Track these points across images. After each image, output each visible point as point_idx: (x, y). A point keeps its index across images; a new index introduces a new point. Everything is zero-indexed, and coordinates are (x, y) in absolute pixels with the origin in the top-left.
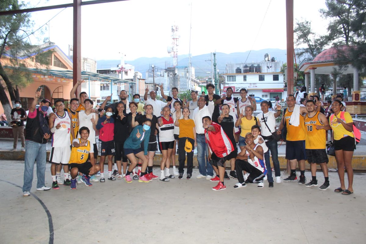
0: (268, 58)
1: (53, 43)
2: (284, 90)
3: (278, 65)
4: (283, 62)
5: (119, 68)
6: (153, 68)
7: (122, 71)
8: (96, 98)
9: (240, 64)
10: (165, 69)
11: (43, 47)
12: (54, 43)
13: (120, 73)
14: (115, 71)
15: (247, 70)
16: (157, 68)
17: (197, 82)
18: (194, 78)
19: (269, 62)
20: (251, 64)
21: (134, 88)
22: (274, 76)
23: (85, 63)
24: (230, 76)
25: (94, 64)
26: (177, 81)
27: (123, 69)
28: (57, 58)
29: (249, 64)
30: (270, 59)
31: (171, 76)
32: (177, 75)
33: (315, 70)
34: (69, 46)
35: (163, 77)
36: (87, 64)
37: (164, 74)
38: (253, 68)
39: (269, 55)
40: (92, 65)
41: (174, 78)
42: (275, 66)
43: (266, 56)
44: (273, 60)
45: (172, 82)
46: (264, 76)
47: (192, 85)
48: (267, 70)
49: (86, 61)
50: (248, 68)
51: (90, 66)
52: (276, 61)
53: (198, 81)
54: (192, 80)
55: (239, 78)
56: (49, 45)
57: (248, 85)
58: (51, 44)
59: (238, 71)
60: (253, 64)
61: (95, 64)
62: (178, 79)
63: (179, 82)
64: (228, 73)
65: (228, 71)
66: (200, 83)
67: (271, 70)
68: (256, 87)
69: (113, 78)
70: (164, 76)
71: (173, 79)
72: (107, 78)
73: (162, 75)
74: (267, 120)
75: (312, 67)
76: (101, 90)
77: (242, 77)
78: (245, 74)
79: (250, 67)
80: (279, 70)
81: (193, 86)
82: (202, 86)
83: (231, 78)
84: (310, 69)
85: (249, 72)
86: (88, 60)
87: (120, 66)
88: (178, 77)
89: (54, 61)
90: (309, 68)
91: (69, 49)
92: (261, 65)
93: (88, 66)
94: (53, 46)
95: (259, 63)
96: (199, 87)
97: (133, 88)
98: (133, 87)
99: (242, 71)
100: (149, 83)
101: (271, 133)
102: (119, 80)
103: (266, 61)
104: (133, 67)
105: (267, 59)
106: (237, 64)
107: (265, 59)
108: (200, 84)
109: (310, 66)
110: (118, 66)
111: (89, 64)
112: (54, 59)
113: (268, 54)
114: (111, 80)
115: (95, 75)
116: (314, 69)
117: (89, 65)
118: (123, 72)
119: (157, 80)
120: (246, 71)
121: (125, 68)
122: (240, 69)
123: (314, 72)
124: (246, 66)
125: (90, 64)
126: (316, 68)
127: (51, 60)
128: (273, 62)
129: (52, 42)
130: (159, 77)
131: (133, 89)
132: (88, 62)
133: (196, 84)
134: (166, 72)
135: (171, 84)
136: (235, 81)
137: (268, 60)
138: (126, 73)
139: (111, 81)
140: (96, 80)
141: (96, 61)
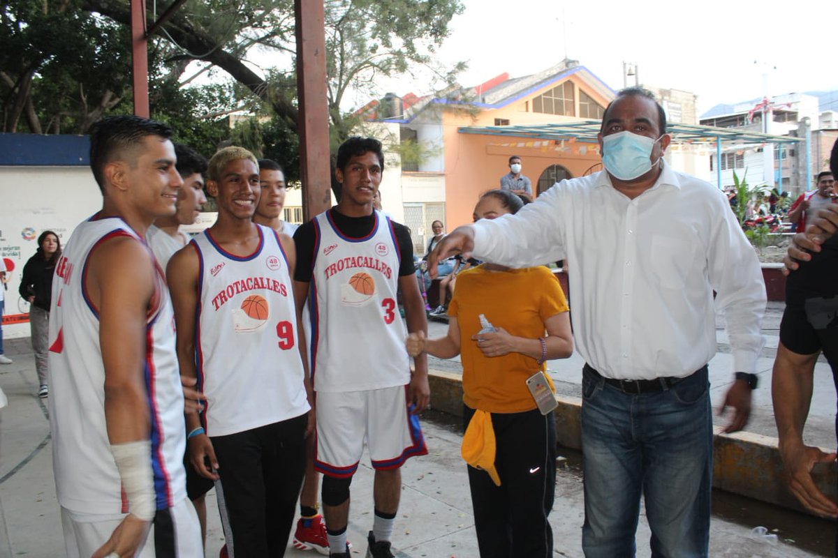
1: (574, 62)
7: (766, 113)
11: (552, 75)
12: (578, 62)
21: (800, 156)
23: (664, 102)
25: (692, 103)
27: (769, 106)
28: (588, 96)
34: (625, 64)
36: (670, 104)
40: (686, 105)
49: (667, 98)
51: (680, 109)
56: (565, 68)
58: (571, 65)
61: (694, 101)
86: (674, 94)
89: (581, 105)
91: (625, 73)
93: (674, 108)
94: (574, 68)
97: (797, 155)
98: (797, 152)
111: (676, 103)
112: (580, 101)
117: (678, 106)
118: (771, 116)
125: (680, 103)
127: (574, 102)
129: (572, 59)
131: (798, 160)
132: (673, 99)
141: (695, 94)
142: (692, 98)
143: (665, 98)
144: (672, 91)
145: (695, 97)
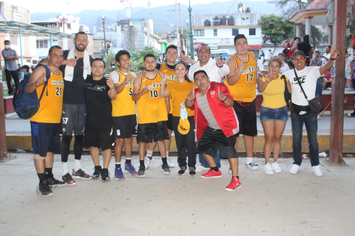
0: (243, 9)
2: (262, 47)
3: (254, 16)
4: (261, 13)
5: (60, 20)
6: (103, 19)
7: (64, 24)
8: (31, 58)
9: (209, 16)
10: (117, 22)
13: (61, 26)
14: (55, 24)
15: (218, 22)
16: (108, 19)
17: (156, 38)
18: (152, 33)
19: (243, 13)
20: (222, 15)
22: (250, 29)
23: (14, 12)
24: (198, 30)
25: (27, 14)
26: (134, 36)
27: (65, 20)
29: (220, 15)
30: (244, 10)
31: (126, 29)
32: (134, 28)
33: (312, 19)
35: (114, 32)
36: (17, 14)
37: (116, 28)
38: (225, 20)
39: (244, 5)
40: (24, 15)
41: (130, 32)
42: (251, 17)
43: (240, 5)
44: (248, 11)
45: (128, 37)
46: (238, 29)
47: (150, 41)
48: (242, 22)
49: (15, 10)
50: (219, 21)
52: (251, 12)
53: (157, 36)
54: (151, 36)
55: (209, 32)
57: (220, 41)
59: (207, 24)
60: (224, 15)
61: (28, 14)
62: (135, 33)
63: (136, 37)
64: (195, 26)
65: (195, 24)
66: (160, 39)
67: (247, 23)
68: (229, 43)
69: (52, 31)
70: (116, 31)
71: (128, 33)
72: (44, 31)
73: (114, 29)
74: (304, 81)
75: (307, 16)
76: (38, 47)
77: (212, 31)
78: (216, 27)
79: (222, 20)
80: (255, 23)
81: (152, 42)
82: (162, 43)
83: (199, 32)
84: (305, 18)
85: (220, 25)
86: (18, 8)
87: (61, 17)
88: (135, 31)
90: (304, 16)
92: (234, 17)
93: (19, 16)
95: (233, 14)
96: (158, 44)
99: (212, 24)
100: (97, 39)
101: (308, 101)
102: (60, 33)
103: (240, 12)
104: (78, 19)
105: (241, 9)
106: (205, 16)
107: (238, 10)
108: (160, 41)
109: (305, 14)
110: (58, 17)
111: (20, 13)
113: (242, 3)
114: (50, 33)
115: (28, 27)
116: (310, 18)
117: (20, 15)
118: (66, 25)
119: (109, 35)
120: (216, 24)
121: (67, 19)
122: (210, 22)
123: (310, 22)
124: (216, 18)
125: (22, 14)
126: (312, 17)
128: (248, 13)
130: (109, 31)
132: (18, 11)
133: (155, 40)
134: (119, 25)
135: (127, 40)
136: (204, 36)
137: (243, 11)
138: (69, 26)
139: (50, 35)
140: (30, 35)
141: (29, 10)
142: (27, 12)
143: (14, 10)
144: (17, 7)
145: (28, 11)
